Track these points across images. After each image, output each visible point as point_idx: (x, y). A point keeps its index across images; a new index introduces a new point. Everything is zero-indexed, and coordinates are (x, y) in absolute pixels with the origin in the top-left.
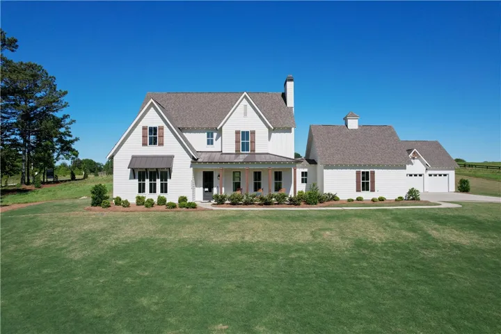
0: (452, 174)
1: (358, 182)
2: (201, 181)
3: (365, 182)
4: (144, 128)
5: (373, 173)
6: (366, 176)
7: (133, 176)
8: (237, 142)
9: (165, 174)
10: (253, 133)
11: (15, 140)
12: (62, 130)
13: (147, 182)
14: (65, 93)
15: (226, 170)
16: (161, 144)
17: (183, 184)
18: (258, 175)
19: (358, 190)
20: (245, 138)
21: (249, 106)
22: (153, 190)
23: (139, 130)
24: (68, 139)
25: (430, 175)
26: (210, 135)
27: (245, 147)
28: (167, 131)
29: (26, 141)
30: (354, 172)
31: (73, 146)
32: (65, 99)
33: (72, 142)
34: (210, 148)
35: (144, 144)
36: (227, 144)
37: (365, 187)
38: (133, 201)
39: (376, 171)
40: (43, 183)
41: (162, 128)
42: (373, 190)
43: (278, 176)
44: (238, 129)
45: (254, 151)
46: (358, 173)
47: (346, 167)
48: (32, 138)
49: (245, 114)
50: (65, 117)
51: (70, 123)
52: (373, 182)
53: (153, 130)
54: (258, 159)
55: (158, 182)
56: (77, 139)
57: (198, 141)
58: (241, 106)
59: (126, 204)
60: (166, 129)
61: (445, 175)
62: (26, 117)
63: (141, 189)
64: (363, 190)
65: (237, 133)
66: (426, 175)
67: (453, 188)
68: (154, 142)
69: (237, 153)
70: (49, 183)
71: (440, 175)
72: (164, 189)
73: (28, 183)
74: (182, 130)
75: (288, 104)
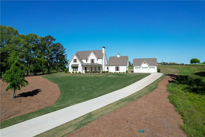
0: (156, 67)
1: (116, 69)
2: (84, 69)
3: (117, 69)
5: (119, 67)
6: (117, 67)
7: (72, 68)
9: (77, 68)
10: (94, 59)
11: (55, 61)
12: (65, 58)
14: (66, 49)
15: (89, 67)
16: (77, 62)
17: (80, 69)
19: (116, 71)
20: (92, 61)
22: (75, 70)
23: (73, 59)
24: (66, 60)
25: (150, 68)
26: (86, 60)
27: (92, 62)
29: (57, 61)
30: (115, 67)
31: (67, 62)
32: (65, 50)
33: (67, 61)
34: (87, 63)
36: (89, 62)
37: (117, 70)
38: (71, 72)
39: (120, 66)
40: (61, 71)
41: (77, 59)
42: (119, 71)
43: (99, 68)
46: (116, 67)
47: (113, 66)
48: (59, 60)
49: (92, 56)
50: (66, 55)
51: (66, 57)
52: (119, 69)
53: (75, 60)
54: (95, 64)
56: (68, 60)
57: (84, 61)
58: (92, 54)
59: (70, 73)
61: (154, 68)
62: (57, 55)
63: (73, 70)
65: (91, 59)
66: (148, 68)
67: (156, 71)
68: (75, 62)
69: (91, 63)
70: (62, 71)
71: (153, 68)
72: (77, 70)
73: (58, 71)
74: (81, 59)
75: (103, 53)
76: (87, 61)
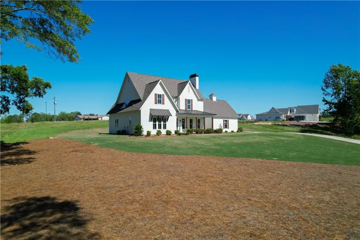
3: (226, 125)
4: (156, 95)
6: (226, 122)
7: (151, 120)
8: (186, 104)
9: (165, 119)
10: (192, 100)
13: (157, 123)
16: (163, 104)
17: (172, 125)
18: (191, 121)
21: (190, 87)
22: (159, 127)
27: (189, 107)
28: (166, 98)
30: (222, 120)
35: (156, 103)
36: (182, 105)
39: (229, 120)
41: (163, 95)
42: (228, 128)
44: (186, 98)
45: (192, 109)
46: (224, 120)
47: (220, 118)
49: (189, 91)
53: (160, 96)
55: (162, 123)
58: (187, 87)
60: (165, 96)
63: (154, 127)
64: (225, 128)
65: (186, 100)
68: (160, 102)
69: (186, 110)
72: (165, 127)
75: (197, 88)
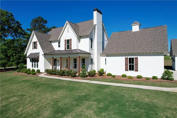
1: (126, 65)
4: (33, 42)
5: (137, 59)
6: (131, 60)
17: (42, 64)
18: (75, 60)
19: (126, 70)
20: (68, 43)
22: (35, 66)
26: (59, 43)
30: (125, 58)
34: (59, 49)
35: (33, 49)
36: (62, 46)
37: (131, 68)
41: (37, 42)
42: (137, 70)
44: (65, 39)
45: (71, 48)
52: (137, 64)
54: (73, 52)
55: (36, 63)
64: (130, 70)
65: (65, 40)
74: (50, 42)
75: (94, 24)
76: (59, 46)
